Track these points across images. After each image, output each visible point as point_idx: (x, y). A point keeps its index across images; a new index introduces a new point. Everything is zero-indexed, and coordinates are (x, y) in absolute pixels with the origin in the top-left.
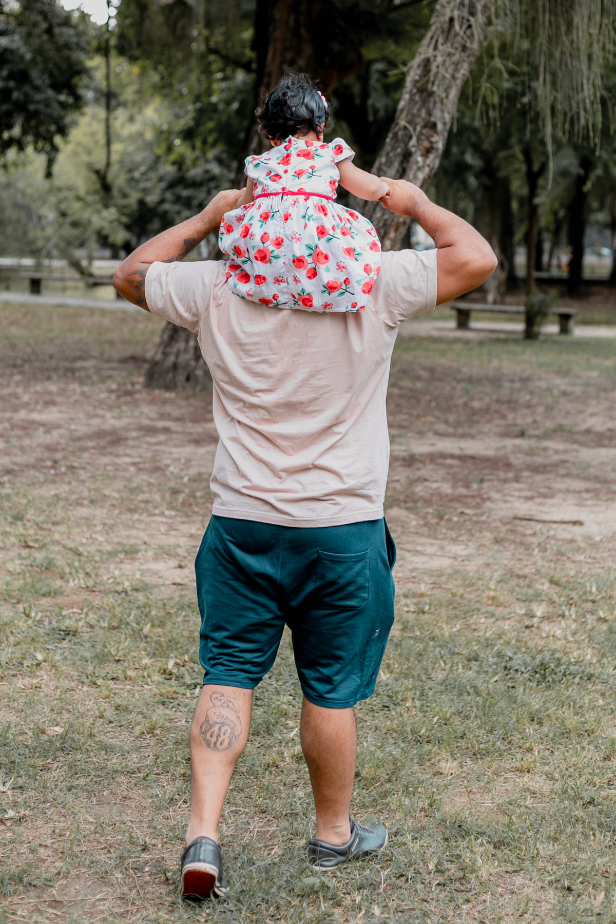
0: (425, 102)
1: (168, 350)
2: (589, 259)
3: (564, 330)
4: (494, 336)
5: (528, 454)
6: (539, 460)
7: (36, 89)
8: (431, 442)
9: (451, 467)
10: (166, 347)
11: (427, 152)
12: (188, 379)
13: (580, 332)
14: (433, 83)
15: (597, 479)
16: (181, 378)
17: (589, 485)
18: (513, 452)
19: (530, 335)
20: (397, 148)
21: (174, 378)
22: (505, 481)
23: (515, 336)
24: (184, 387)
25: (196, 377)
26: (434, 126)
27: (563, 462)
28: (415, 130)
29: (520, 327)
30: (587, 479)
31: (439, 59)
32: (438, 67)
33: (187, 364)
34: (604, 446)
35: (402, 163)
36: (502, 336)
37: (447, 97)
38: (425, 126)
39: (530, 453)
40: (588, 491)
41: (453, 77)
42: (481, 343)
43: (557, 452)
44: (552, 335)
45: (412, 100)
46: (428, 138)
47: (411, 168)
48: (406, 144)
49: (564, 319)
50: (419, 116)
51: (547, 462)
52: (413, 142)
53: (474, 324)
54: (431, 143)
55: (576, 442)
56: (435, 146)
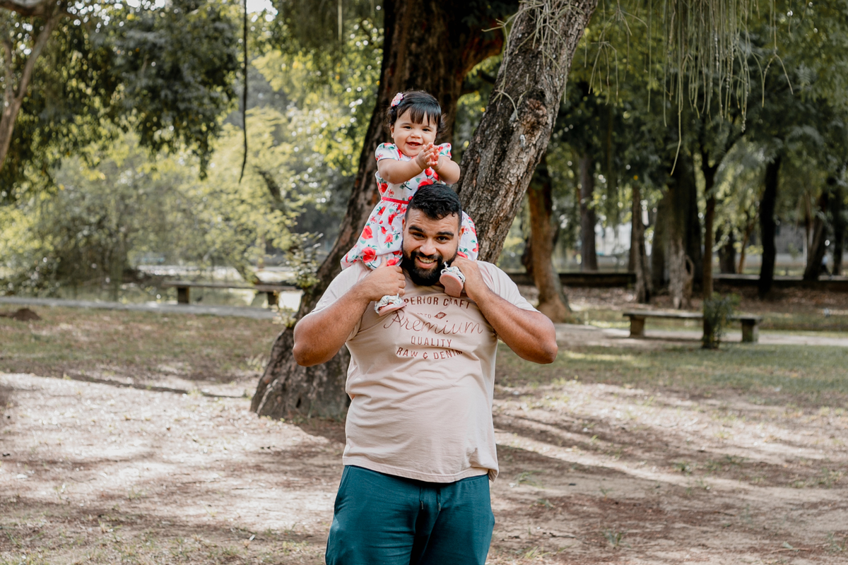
0: (529, 65)
1: (277, 370)
2: (781, 259)
3: (748, 338)
4: (670, 345)
5: (685, 497)
6: (698, 505)
7: (187, 86)
8: (570, 481)
9: (588, 516)
10: (275, 366)
11: (533, 128)
12: (299, 404)
13: (765, 339)
14: (538, 41)
15: (765, 532)
16: (291, 402)
17: (754, 541)
18: (668, 494)
19: (709, 344)
20: (495, 124)
21: (283, 402)
22: (651, 536)
23: (693, 345)
24: (294, 413)
25: (309, 401)
26: (541, 96)
27: (728, 507)
28: (516, 101)
29: (699, 334)
30: (753, 532)
31: (547, 11)
32: (545, 21)
33: (299, 386)
34: (779, 484)
35: (501, 142)
36: (679, 345)
37: (556, 59)
38: (529, 96)
39: (688, 494)
40: (753, 550)
41: (565, 33)
42: (654, 354)
43: (721, 493)
44: (733, 343)
45: (512, 64)
46: (533, 110)
47: (512, 149)
48: (506, 121)
49: (748, 325)
50: (523, 83)
51: (708, 507)
52: (515, 115)
53: (649, 331)
54: (537, 116)
55: (746, 479)
56: (543, 120)
